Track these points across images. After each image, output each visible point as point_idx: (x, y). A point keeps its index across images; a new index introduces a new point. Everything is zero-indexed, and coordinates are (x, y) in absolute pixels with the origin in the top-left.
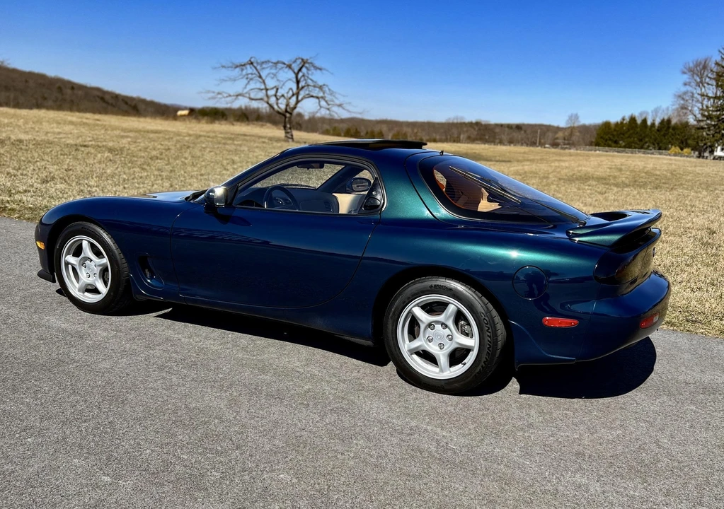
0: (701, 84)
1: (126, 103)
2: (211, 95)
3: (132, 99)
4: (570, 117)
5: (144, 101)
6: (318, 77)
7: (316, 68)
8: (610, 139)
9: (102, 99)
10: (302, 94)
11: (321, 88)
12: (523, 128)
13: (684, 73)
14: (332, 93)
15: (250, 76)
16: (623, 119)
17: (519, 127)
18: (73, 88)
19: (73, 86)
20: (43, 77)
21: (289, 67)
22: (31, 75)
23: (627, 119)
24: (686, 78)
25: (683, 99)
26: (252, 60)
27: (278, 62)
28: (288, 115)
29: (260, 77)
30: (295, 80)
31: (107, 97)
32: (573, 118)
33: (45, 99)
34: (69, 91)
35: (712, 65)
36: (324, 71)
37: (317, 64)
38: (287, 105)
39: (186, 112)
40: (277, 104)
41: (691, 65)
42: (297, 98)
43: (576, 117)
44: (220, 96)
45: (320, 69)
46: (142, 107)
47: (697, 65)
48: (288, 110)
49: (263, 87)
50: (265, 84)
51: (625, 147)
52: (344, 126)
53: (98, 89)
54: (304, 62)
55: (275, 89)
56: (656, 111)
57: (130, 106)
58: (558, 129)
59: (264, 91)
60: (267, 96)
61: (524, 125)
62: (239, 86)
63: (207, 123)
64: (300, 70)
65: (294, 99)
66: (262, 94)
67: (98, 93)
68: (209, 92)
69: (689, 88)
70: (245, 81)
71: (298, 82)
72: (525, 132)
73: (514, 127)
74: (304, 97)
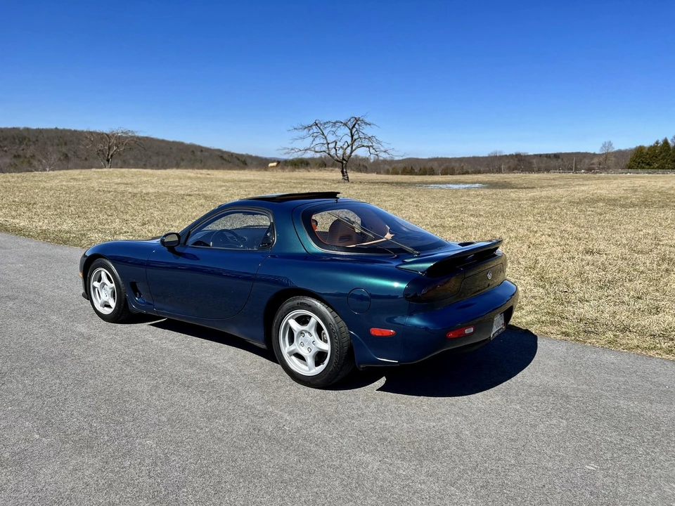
1: (239, 159)
2: (287, 151)
3: (242, 155)
4: (604, 146)
5: (250, 157)
6: (367, 131)
7: (366, 124)
8: (643, 162)
9: (221, 157)
10: (356, 144)
11: (370, 138)
12: (561, 157)
14: (379, 143)
15: (315, 134)
16: (657, 143)
17: (557, 156)
18: (202, 151)
19: (202, 149)
20: (182, 144)
21: (345, 125)
22: (174, 143)
23: (661, 142)
26: (317, 122)
27: (336, 122)
28: (344, 162)
29: (323, 134)
30: (350, 135)
31: (225, 156)
32: (607, 145)
33: (183, 160)
34: (199, 153)
36: (372, 126)
37: (367, 120)
38: (344, 154)
39: (275, 164)
40: (336, 154)
42: (352, 148)
43: (610, 144)
44: (293, 151)
45: (370, 125)
46: (249, 161)
48: (346, 158)
49: (325, 142)
50: (326, 140)
51: (658, 168)
52: (402, 165)
53: (219, 151)
54: (357, 120)
55: (334, 144)
57: (241, 161)
58: (594, 155)
59: (326, 145)
60: (328, 148)
61: (561, 154)
62: (307, 143)
63: (289, 171)
64: (354, 126)
65: (350, 148)
66: (324, 148)
67: (218, 153)
68: (285, 148)
70: (311, 139)
71: (352, 136)
72: (562, 160)
73: (552, 156)
74: (358, 147)
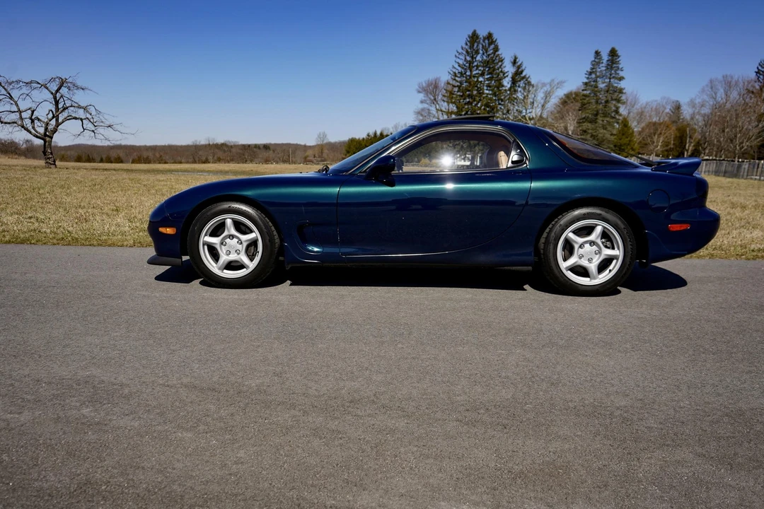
0: (435, 101)
4: (319, 136)
6: (80, 97)
7: (78, 88)
10: (63, 116)
11: (85, 109)
12: (271, 147)
13: (419, 92)
14: (98, 112)
16: (368, 135)
17: (266, 147)
21: (45, 87)
24: (421, 96)
25: (422, 115)
27: (31, 82)
28: (48, 139)
29: (11, 98)
30: (52, 101)
32: (322, 136)
35: (442, 84)
36: (87, 91)
37: (79, 83)
38: (46, 129)
40: (33, 128)
41: (424, 85)
42: (57, 120)
43: (325, 135)
47: (429, 84)
48: (48, 133)
49: (15, 109)
50: (17, 105)
54: (62, 83)
55: (30, 112)
56: (396, 127)
58: (305, 148)
59: (18, 114)
60: (21, 118)
61: (271, 144)
64: (57, 91)
65: (53, 122)
66: (15, 117)
69: (425, 106)
71: (57, 103)
72: (274, 151)
73: (261, 147)
74: (66, 119)
